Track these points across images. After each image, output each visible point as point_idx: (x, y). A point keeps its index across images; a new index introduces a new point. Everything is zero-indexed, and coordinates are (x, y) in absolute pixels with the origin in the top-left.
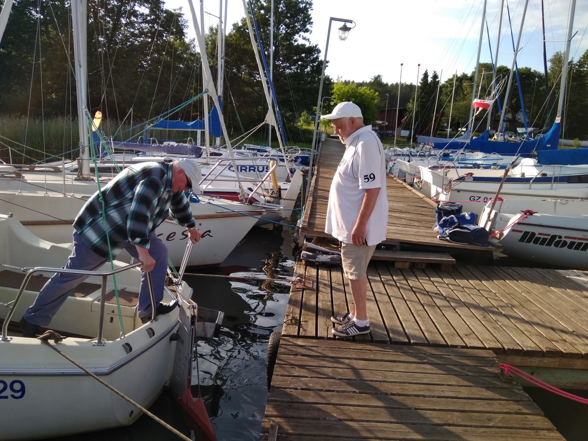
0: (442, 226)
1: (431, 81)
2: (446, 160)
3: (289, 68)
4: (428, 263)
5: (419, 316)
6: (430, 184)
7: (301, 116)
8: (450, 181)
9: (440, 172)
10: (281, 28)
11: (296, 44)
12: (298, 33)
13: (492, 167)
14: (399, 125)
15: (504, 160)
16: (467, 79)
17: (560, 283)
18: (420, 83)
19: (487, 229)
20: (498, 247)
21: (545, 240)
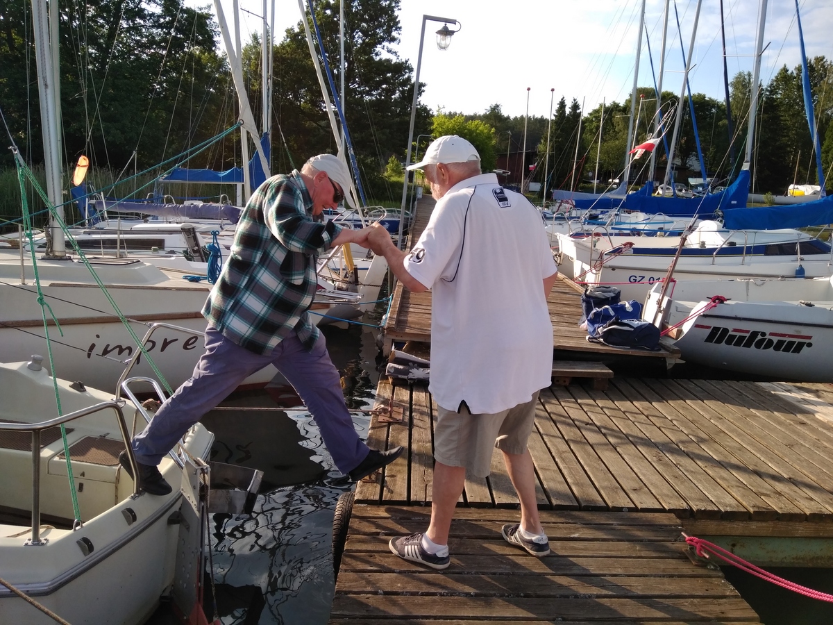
0: (592, 322)
1: (570, 112)
2: (594, 224)
3: (368, 93)
4: (573, 378)
5: (563, 460)
6: (572, 259)
7: (388, 163)
8: (601, 255)
9: (586, 241)
10: (356, 36)
11: (377, 59)
12: (380, 44)
13: (658, 233)
14: (526, 176)
15: (675, 223)
16: (620, 111)
17: (764, 402)
18: (555, 115)
19: (657, 325)
20: (674, 352)
21: (742, 338)
